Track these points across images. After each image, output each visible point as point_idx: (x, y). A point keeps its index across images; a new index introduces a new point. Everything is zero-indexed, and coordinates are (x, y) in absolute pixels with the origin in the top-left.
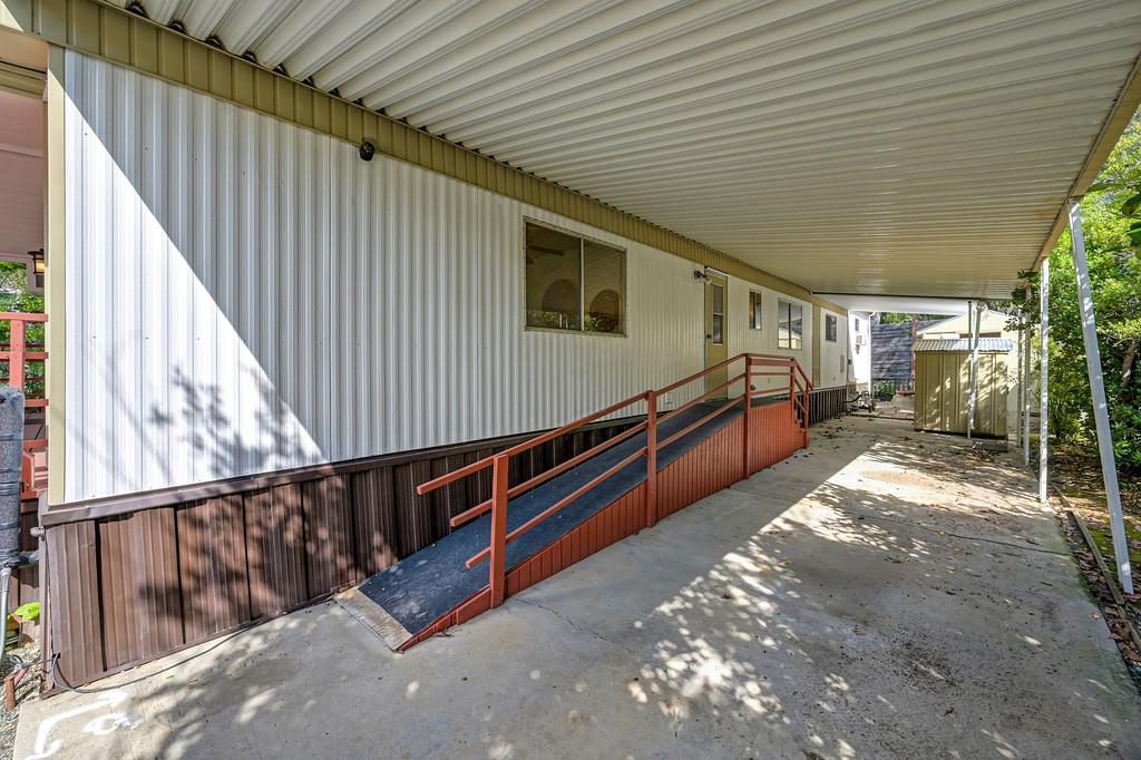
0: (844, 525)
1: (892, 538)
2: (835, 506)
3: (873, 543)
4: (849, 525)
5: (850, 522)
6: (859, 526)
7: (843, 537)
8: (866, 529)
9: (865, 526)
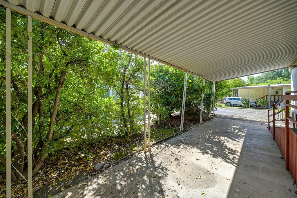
0: (223, 141)
1: (212, 138)
2: (226, 148)
3: (217, 137)
4: (222, 141)
5: (222, 142)
6: (219, 141)
7: (223, 138)
8: (218, 140)
9: (218, 141)
